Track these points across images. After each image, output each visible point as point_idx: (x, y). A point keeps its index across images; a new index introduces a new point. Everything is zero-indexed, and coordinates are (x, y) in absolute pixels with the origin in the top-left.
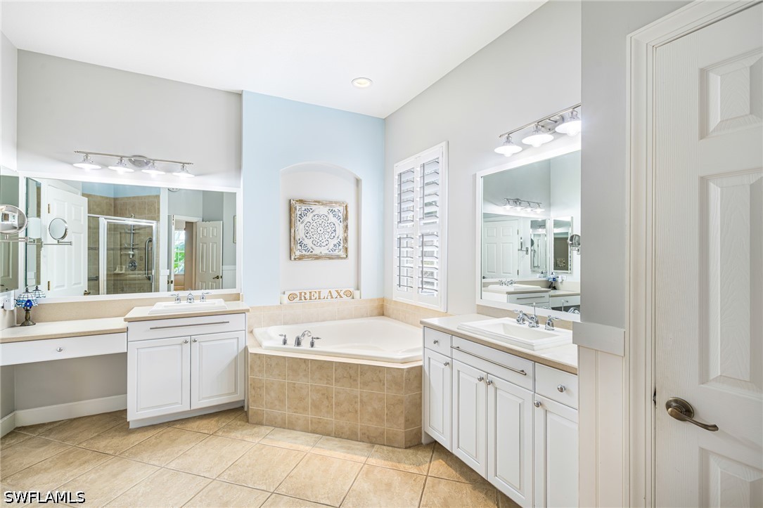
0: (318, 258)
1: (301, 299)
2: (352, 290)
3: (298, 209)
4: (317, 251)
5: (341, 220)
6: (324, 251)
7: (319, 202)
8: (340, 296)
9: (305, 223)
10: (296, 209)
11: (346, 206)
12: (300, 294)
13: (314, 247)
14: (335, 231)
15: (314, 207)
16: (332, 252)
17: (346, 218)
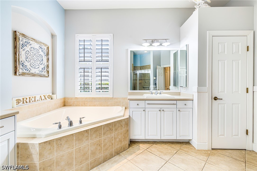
0: (34, 75)
1: (23, 103)
2: (51, 94)
3: (20, 40)
4: (33, 71)
5: (45, 54)
6: (36, 71)
7: (34, 40)
8: (45, 98)
9: (26, 51)
10: (19, 39)
11: (48, 47)
12: (23, 99)
13: (31, 68)
14: (42, 60)
15: (31, 42)
16: (41, 73)
17: (48, 54)
